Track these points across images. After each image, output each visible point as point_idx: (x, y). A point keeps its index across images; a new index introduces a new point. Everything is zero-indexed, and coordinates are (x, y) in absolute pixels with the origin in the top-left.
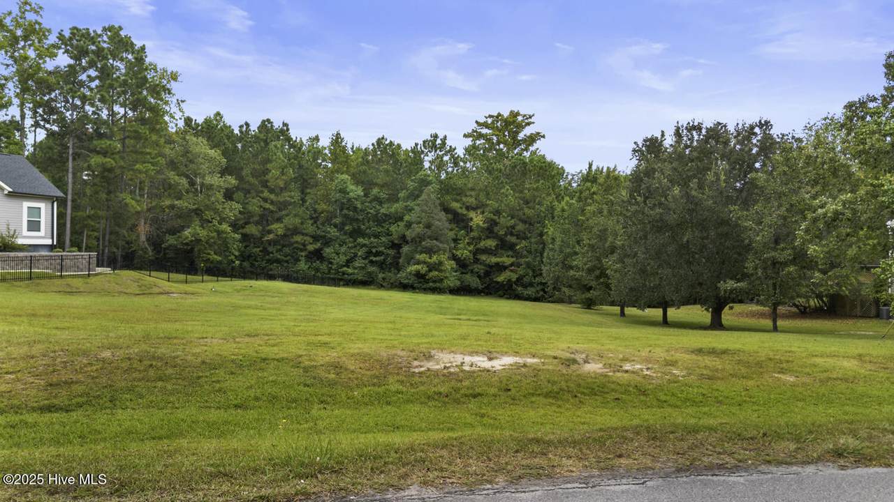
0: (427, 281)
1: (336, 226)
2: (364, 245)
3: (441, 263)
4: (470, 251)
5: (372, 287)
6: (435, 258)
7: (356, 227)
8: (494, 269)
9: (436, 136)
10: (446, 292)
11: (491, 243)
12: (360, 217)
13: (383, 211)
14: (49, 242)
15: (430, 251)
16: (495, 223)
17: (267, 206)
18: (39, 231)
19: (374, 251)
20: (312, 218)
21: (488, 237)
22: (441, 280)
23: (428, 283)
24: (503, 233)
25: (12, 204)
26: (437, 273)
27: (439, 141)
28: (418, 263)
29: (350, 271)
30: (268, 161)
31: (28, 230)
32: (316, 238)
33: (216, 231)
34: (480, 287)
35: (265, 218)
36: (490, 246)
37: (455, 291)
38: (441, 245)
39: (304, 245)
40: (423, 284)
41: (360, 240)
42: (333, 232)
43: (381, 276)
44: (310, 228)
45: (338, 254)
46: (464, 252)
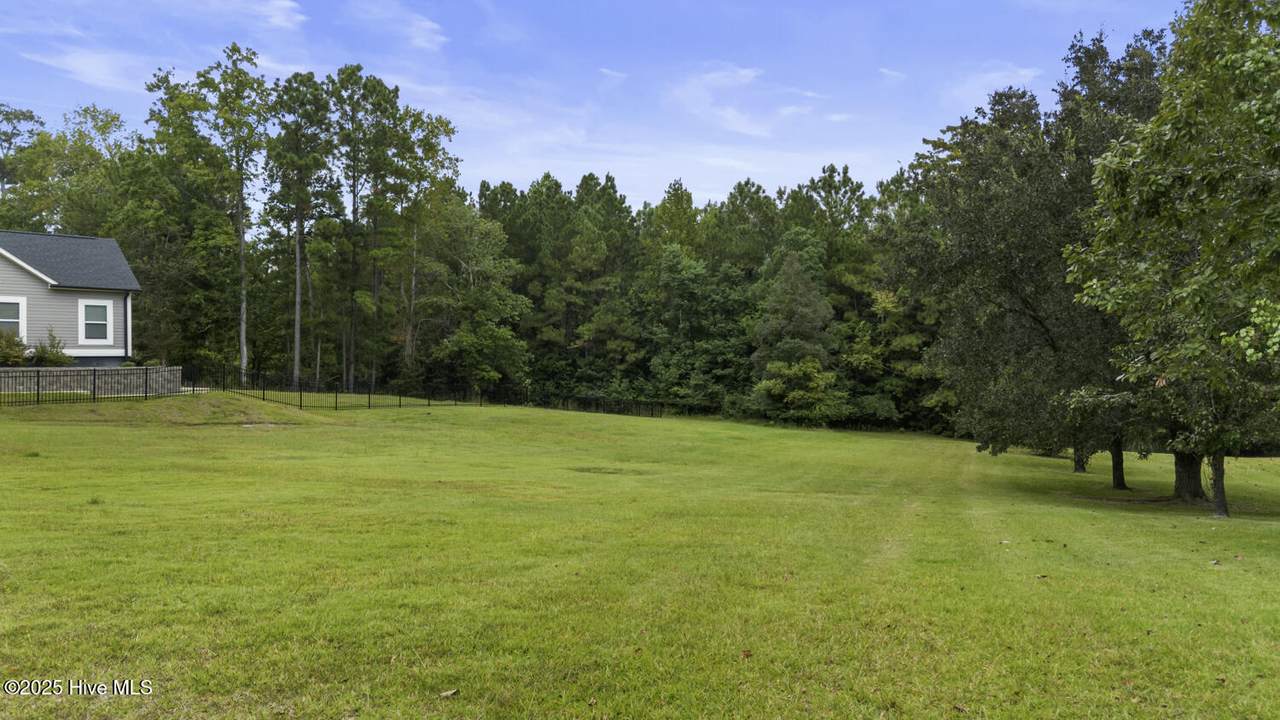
0: (787, 407)
1: (666, 323)
2: (706, 351)
3: (808, 377)
4: (877, 357)
5: (718, 417)
6: (796, 369)
7: (695, 324)
8: (925, 386)
9: (832, 169)
10: (820, 426)
11: (911, 341)
12: (701, 309)
13: (734, 296)
14: (120, 352)
15: (789, 357)
16: (919, 307)
17: (573, 298)
18: (106, 338)
19: (720, 359)
20: (634, 313)
21: (912, 331)
22: (810, 406)
23: (788, 409)
24: (933, 322)
25: (60, 303)
26: (801, 393)
27: (837, 178)
28: (771, 377)
29: (682, 391)
30: (573, 233)
31: (87, 338)
32: (640, 343)
33: (491, 337)
34: (896, 416)
35: (573, 316)
36: (910, 345)
37: (838, 424)
38: (808, 346)
39: (624, 355)
40: (783, 411)
41: (703, 344)
42: (661, 332)
43: (728, 398)
44: (629, 327)
45: (667, 366)
46: (862, 356)
